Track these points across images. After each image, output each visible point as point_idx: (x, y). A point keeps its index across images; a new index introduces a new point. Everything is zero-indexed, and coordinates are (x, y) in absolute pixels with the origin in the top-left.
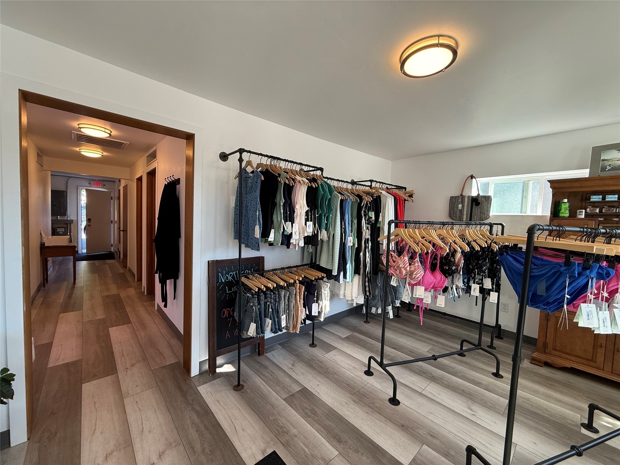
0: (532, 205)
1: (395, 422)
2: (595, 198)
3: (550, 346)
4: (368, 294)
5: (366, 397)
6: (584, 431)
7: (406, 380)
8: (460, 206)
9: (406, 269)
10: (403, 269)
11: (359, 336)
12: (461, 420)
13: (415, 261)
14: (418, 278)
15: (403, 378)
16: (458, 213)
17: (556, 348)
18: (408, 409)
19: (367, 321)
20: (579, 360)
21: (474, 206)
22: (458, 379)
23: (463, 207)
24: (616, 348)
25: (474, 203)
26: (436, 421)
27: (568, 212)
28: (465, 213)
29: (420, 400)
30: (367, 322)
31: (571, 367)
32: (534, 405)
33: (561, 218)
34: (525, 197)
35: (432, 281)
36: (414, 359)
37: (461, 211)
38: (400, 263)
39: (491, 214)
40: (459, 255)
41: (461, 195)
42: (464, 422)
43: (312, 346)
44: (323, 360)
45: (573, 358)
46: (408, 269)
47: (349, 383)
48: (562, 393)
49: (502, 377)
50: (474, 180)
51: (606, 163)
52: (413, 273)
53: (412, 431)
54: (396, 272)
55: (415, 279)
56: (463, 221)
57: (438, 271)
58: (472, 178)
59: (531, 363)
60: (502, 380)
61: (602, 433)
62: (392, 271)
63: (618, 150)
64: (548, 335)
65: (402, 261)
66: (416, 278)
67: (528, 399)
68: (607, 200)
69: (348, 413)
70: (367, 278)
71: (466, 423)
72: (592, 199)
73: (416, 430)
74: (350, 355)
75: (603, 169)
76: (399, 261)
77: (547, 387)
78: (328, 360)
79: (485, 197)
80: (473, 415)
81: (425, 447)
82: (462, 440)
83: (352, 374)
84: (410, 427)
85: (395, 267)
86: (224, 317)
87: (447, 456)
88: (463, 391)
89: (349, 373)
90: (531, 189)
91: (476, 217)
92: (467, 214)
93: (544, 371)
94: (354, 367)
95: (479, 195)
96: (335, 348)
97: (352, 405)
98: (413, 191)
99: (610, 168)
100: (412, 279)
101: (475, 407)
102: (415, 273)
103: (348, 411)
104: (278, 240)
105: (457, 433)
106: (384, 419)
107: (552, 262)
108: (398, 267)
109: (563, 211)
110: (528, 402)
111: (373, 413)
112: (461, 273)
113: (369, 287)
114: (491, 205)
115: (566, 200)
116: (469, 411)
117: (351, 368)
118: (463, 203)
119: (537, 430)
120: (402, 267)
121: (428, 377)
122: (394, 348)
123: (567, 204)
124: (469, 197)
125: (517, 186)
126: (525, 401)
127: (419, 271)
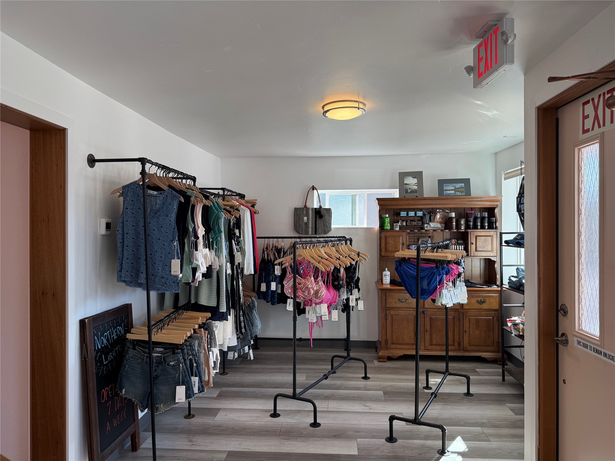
0: (360, 218)
1: (328, 437)
2: (403, 214)
3: (389, 342)
4: (243, 330)
5: (291, 432)
6: (426, 391)
7: (309, 407)
8: (305, 218)
9: (313, 289)
10: (311, 290)
11: (230, 389)
12: (366, 415)
13: (319, 280)
14: (323, 296)
15: (306, 407)
16: (304, 226)
17: (394, 342)
18: (329, 424)
19: (224, 372)
20: (407, 347)
21: (318, 219)
22: (344, 391)
23: (308, 219)
24: (425, 329)
25: (318, 216)
26: (353, 423)
27: (389, 226)
28: (310, 226)
29: (331, 415)
30: (225, 374)
31: (404, 354)
32: (396, 388)
33: (386, 231)
34: (354, 210)
35: (329, 297)
36: (303, 390)
37: (307, 224)
38: (308, 284)
39: (333, 226)
40: (342, 270)
41: (305, 206)
42: (368, 415)
43: (189, 417)
44: (219, 424)
45: (404, 347)
46: (315, 289)
47: (267, 430)
48: (405, 374)
49: (369, 378)
50: (315, 191)
51: (408, 187)
52: (318, 292)
53: (344, 436)
54: (305, 293)
55: (320, 298)
56: (309, 234)
57: (331, 287)
58: (313, 189)
59: (379, 362)
60: (370, 380)
61: (434, 388)
62: (300, 293)
63: (413, 177)
64: (387, 332)
65: (309, 282)
66: (321, 296)
67: (392, 386)
68: (409, 215)
69: (289, 448)
70: (241, 311)
71: (370, 415)
72: (402, 214)
73: (345, 434)
74: (241, 409)
75: (406, 191)
76: (307, 282)
77: (396, 374)
78: (225, 422)
79: (326, 209)
80: (370, 409)
81: (358, 440)
82: (375, 425)
83: (261, 423)
84: (341, 434)
85: (303, 288)
86: (103, 402)
87: (374, 437)
88: (353, 397)
89: (258, 423)
90: (358, 203)
91: (320, 231)
92: (312, 227)
93: (389, 364)
94: (257, 417)
95: (321, 207)
96: (219, 410)
97: (287, 442)
98: (256, 200)
99: (410, 191)
100: (317, 298)
101: (368, 404)
102: (320, 292)
103: (288, 447)
104: (188, 275)
105: (370, 423)
106: (319, 439)
107: (424, 267)
108: (307, 288)
109: (386, 224)
110: (393, 387)
111: (308, 439)
112: (346, 287)
113: (244, 322)
114: (331, 217)
115: (387, 216)
116: (366, 408)
117: (255, 418)
118: (307, 215)
119: (406, 401)
120: (311, 288)
121: (324, 399)
122: (276, 388)
123: (389, 219)
124: (312, 209)
125: (348, 199)
126: (391, 387)
127: (323, 289)
